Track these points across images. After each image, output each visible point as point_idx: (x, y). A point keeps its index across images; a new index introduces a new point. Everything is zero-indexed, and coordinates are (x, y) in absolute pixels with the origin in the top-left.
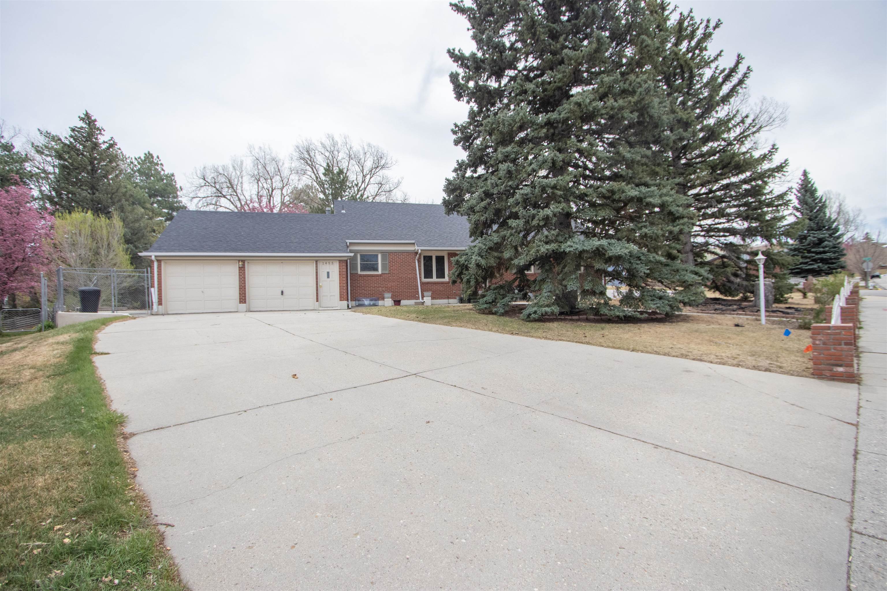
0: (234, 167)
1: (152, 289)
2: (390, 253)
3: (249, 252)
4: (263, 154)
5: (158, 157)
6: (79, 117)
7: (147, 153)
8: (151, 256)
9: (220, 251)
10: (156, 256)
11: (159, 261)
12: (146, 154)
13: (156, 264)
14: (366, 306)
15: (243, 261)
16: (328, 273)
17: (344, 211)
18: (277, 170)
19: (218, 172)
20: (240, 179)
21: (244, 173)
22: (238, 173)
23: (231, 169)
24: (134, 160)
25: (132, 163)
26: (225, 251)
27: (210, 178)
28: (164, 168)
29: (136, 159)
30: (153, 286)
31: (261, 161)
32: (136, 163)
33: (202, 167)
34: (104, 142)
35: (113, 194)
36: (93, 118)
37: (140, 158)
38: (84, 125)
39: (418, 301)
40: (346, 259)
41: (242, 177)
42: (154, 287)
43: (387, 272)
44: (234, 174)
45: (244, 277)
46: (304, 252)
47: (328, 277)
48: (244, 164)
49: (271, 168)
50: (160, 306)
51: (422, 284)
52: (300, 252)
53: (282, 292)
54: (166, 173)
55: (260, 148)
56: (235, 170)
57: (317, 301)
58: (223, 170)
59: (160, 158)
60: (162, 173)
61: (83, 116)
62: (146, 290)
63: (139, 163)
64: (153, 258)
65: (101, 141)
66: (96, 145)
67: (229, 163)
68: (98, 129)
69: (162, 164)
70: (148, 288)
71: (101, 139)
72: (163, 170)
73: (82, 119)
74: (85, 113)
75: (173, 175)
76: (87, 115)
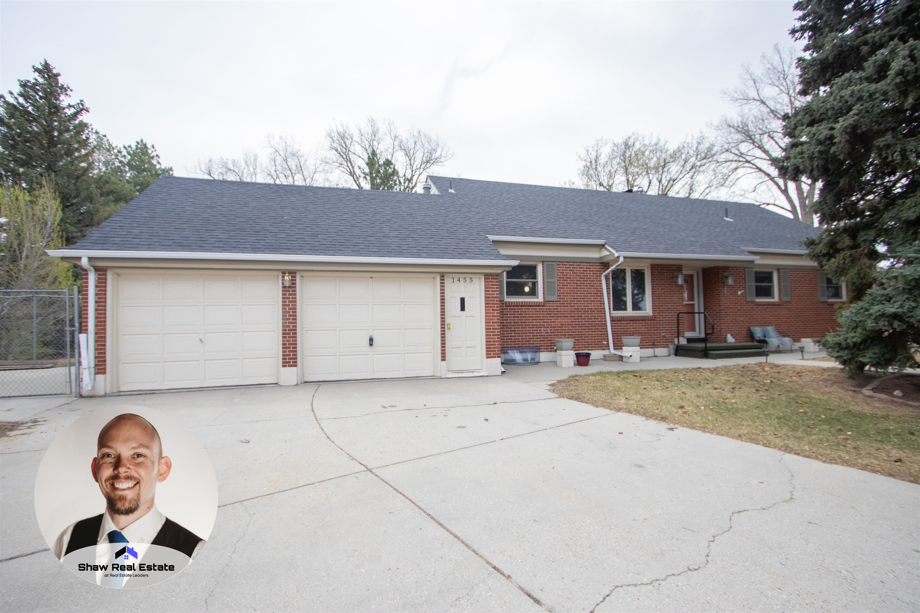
0: (246, 162)
1: (82, 337)
2: (560, 261)
3: (306, 253)
4: (284, 145)
5: (153, 147)
6: (33, 67)
7: (139, 141)
8: (80, 258)
9: (243, 251)
10: (90, 259)
11: (101, 271)
12: (138, 143)
13: (92, 278)
14: (519, 364)
15: (293, 273)
16: (463, 300)
17: (452, 191)
18: (299, 166)
19: (227, 168)
20: (253, 176)
21: (258, 170)
22: (252, 170)
23: (243, 165)
24: (122, 149)
25: (120, 152)
26: (255, 250)
27: (217, 173)
28: (160, 161)
29: (125, 147)
30: (83, 329)
31: (281, 153)
32: (125, 153)
33: (208, 160)
34: (70, 106)
35: (78, 178)
36: (55, 71)
37: (130, 147)
38: (41, 80)
39: (606, 352)
40: (499, 271)
41: (256, 174)
42: (86, 331)
43: (555, 298)
44: (246, 171)
45: (294, 309)
46: (419, 256)
47: (463, 308)
48: (259, 160)
49: (292, 163)
50: (100, 377)
51: (613, 320)
52: (413, 256)
53: (371, 340)
54: (163, 167)
55: (281, 137)
56: (248, 165)
57: (443, 358)
58: (234, 165)
59: (156, 148)
60: (158, 166)
61: (40, 67)
62: (68, 339)
63: (129, 154)
64: (85, 262)
65: (64, 104)
66: (56, 109)
67: (240, 158)
68: (62, 87)
69: (157, 156)
70: (72, 333)
71: (64, 101)
72: (159, 163)
73: (36, 70)
74: (43, 63)
75: (171, 169)
76: (47, 66)
